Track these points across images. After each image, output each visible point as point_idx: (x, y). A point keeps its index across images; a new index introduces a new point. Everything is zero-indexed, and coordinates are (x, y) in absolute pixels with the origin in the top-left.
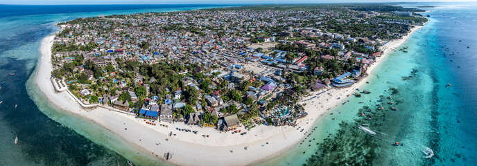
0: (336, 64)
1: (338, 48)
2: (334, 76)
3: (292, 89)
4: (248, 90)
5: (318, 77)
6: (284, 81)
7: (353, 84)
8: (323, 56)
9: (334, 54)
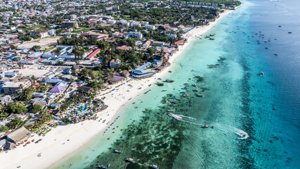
0: (134, 55)
1: (134, 37)
2: (133, 67)
3: (87, 85)
5: (115, 69)
6: (76, 78)
7: (154, 73)
8: (119, 48)
9: (130, 45)
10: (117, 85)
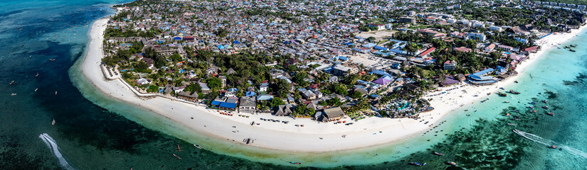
0: (474, 58)
1: (476, 38)
2: (471, 72)
3: (414, 84)
4: (356, 84)
5: (449, 71)
6: (404, 74)
7: (496, 81)
8: (457, 48)
9: (470, 46)
10: (448, 88)
